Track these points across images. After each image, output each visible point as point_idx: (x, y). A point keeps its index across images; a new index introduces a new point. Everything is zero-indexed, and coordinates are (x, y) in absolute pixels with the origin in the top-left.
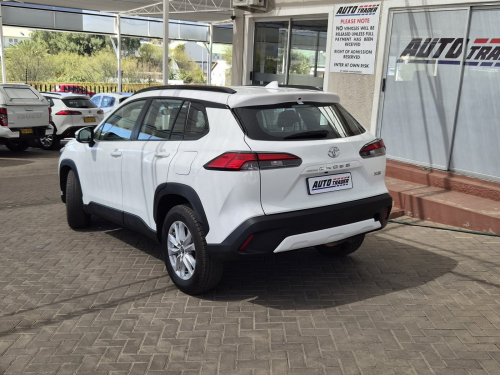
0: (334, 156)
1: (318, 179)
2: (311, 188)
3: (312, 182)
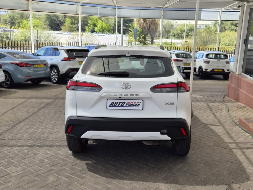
0: (126, 88)
1: (115, 101)
2: (108, 105)
3: (110, 102)
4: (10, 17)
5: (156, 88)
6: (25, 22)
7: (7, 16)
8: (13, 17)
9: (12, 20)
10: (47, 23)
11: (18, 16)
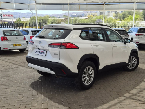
0: (40, 44)
1: (37, 50)
2: (35, 52)
4: (123, 14)
5: (51, 45)
6: (130, 16)
7: (122, 14)
8: (125, 14)
9: (124, 16)
10: (143, 16)
11: (128, 13)
